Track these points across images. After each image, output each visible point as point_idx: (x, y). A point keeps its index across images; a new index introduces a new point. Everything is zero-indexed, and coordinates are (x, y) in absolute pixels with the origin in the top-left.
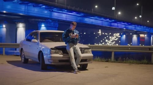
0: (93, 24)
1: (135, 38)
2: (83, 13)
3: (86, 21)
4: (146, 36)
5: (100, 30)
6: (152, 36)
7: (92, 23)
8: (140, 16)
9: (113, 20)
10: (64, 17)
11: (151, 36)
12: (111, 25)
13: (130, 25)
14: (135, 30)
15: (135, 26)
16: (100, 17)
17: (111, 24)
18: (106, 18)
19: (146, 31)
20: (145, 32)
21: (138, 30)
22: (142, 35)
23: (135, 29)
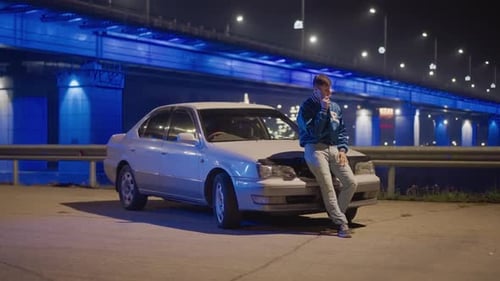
0: (236, 75)
1: (364, 119)
2: (203, 39)
3: (213, 68)
4: (398, 111)
5: (246, 96)
6: (418, 113)
7: (232, 72)
8: (382, 50)
9: (299, 64)
10: (143, 54)
11: (414, 114)
12: (291, 80)
13: (348, 78)
14: (364, 95)
15: (365, 83)
16: (257, 52)
17: (290, 75)
18: (275, 57)
19: (397, 96)
20: (397, 99)
21: (372, 94)
22: (384, 112)
23: (365, 91)
